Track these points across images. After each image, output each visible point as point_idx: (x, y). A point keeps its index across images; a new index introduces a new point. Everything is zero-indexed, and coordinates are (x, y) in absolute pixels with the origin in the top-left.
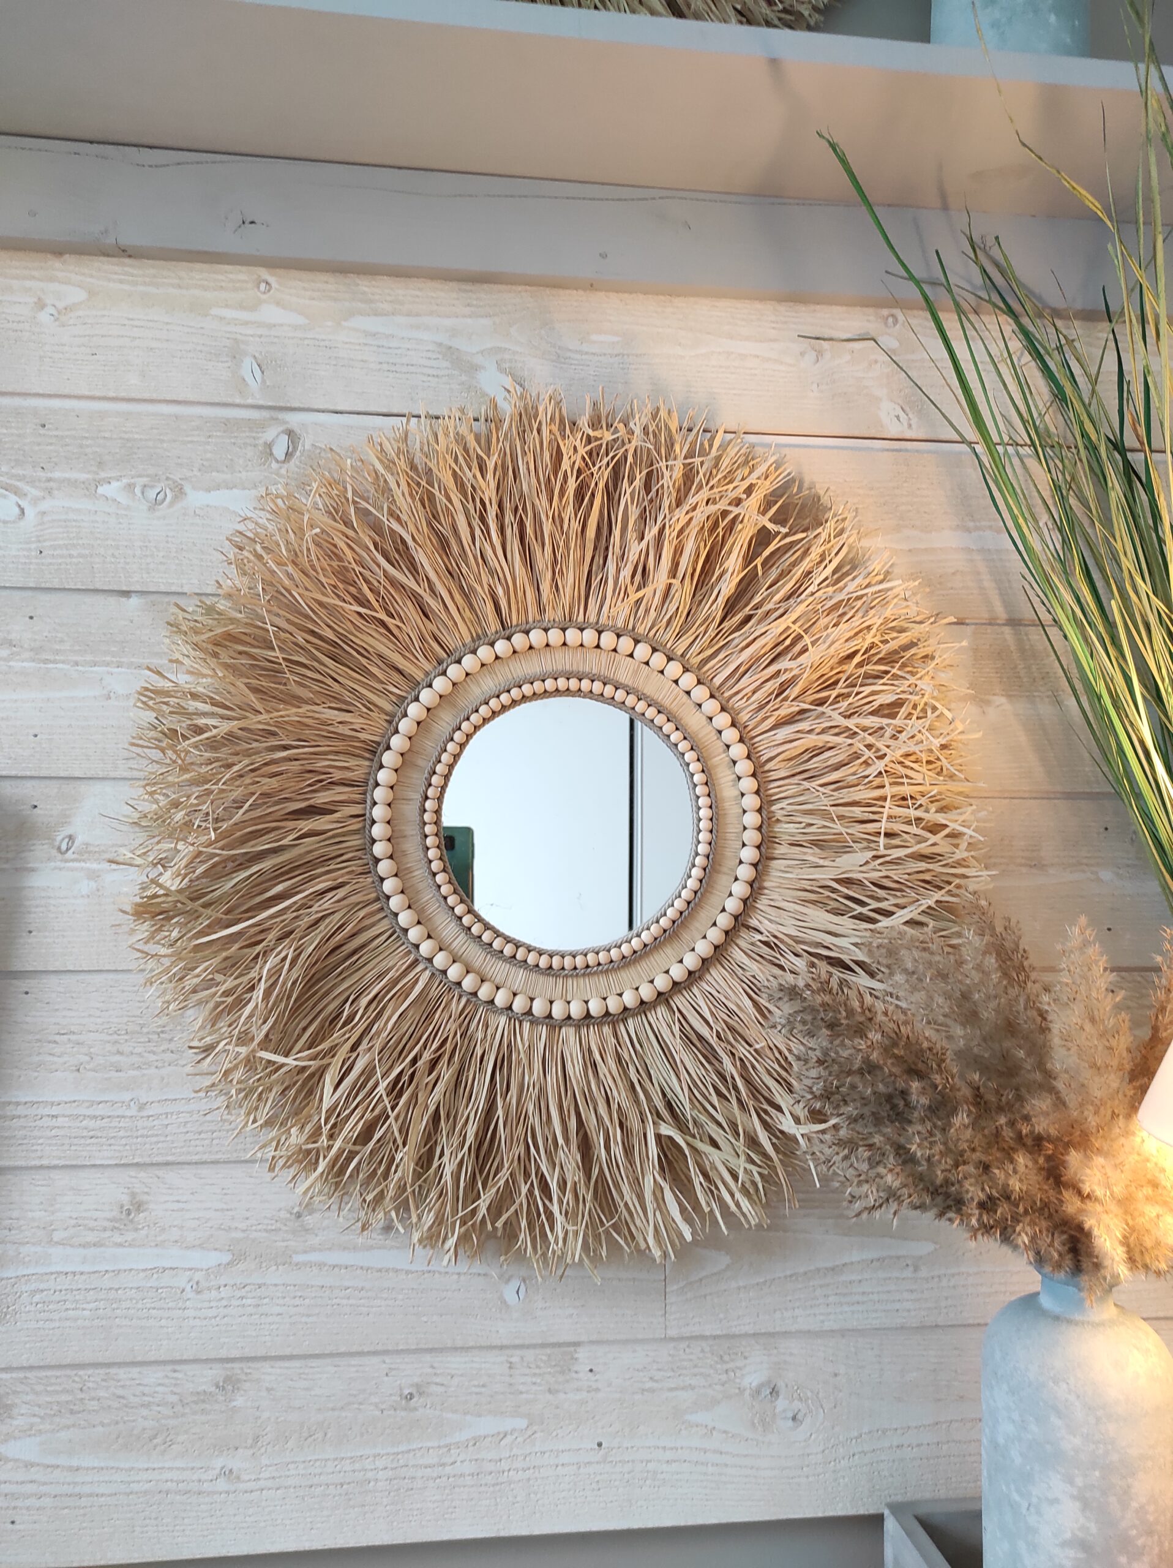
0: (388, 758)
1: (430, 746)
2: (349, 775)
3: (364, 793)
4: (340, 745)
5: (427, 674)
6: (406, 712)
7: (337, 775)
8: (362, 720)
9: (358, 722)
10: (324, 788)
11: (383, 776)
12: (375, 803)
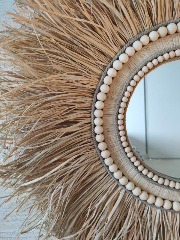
0: (100, 96)
1: (119, 88)
2: (82, 105)
3: (90, 113)
4: (77, 92)
5: (116, 53)
6: (107, 73)
7: (77, 106)
8: (87, 79)
9: (84, 80)
10: (72, 112)
11: (98, 105)
12: (95, 117)
